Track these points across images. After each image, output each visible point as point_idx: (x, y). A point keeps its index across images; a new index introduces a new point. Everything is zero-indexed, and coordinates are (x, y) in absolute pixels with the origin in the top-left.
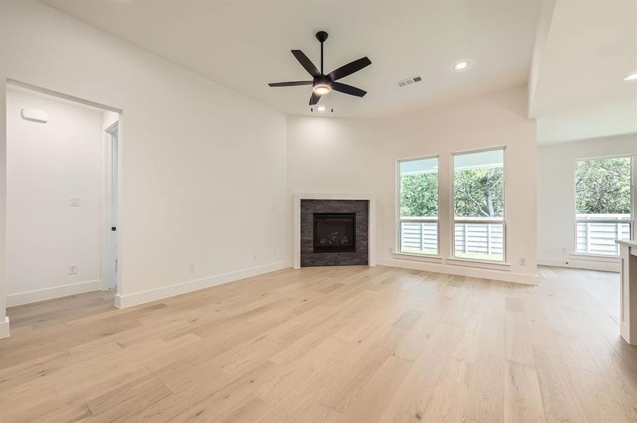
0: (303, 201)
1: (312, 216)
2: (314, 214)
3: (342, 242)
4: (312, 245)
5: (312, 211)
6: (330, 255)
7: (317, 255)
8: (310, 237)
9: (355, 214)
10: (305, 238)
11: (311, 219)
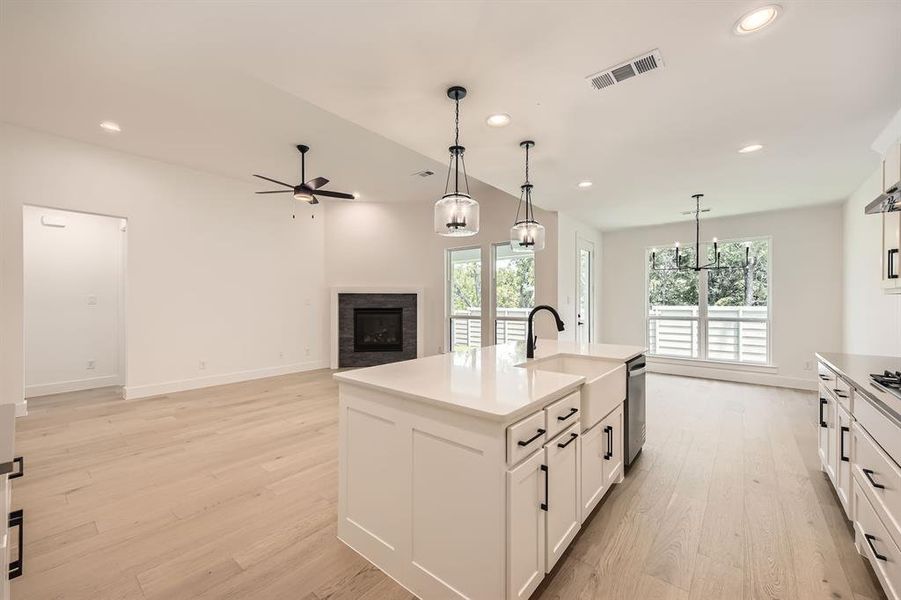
0: (341, 296)
1: (352, 312)
2: (355, 310)
3: (389, 340)
4: (352, 343)
5: (352, 306)
6: (372, 355)
7: (358, 355)
8: (350, 335)
9: (401, 309)
10: (345, 336)
11: (351, 314)
